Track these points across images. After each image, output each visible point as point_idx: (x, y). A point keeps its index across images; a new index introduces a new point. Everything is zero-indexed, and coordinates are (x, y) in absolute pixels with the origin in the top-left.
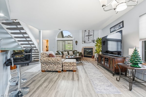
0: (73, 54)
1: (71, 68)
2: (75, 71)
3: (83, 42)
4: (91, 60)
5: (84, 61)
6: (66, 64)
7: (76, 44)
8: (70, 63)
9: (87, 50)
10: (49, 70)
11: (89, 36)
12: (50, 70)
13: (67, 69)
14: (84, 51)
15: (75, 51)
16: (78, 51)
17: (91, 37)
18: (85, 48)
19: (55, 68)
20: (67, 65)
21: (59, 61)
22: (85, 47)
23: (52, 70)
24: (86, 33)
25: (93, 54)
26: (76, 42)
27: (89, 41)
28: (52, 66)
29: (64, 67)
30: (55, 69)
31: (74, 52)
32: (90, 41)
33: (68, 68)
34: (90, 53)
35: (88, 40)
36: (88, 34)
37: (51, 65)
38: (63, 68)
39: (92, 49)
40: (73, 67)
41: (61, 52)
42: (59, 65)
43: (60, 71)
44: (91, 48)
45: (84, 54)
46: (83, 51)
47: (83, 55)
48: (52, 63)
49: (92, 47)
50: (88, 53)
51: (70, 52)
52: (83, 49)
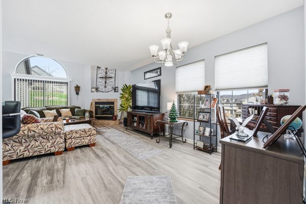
0: (71, 115)
1: (86, 141)
2: (94, 145)
3: (93, 90)
4: (112, 124)
5: (99, 127)
6: (74, 135)
7: (77, 94)
8: (84, 131)
9: (101, 106)
10: (26, 154)
11: (106, 78)
12: (31, 154)
13: (77, 145)
14: (96, 108)
15: (76, 109)
16: (82, 108)
17: (110, 81)
18: (98, 101)
19: (48, 146)
20: (78, 135)
21: (59, 130)
22: (99, 99)
23: (36, 154)
24: (101, 72)
25: (115, 112)
26: (77, 89)
27: (107, 89)
28: (37, 144)
29: (69, 141)
30: (47, 150)
32: (109, 88)
33: (78, 141)
34: (108, 111)
35: (105, 87)
36: (103, 75)
37: (33, 143)
38: (67, 144)
39: (113, 103)
40: (89, 138)
42: (58, 139)
43: (61, 150)
44: (110, 101)
45: (96, 114)
46: (94, 108)
47: (94, 116)
48: (39, 136)
49: (112, 100)
50: (104, 111)
51: (63, 111)
52: (94, 104)
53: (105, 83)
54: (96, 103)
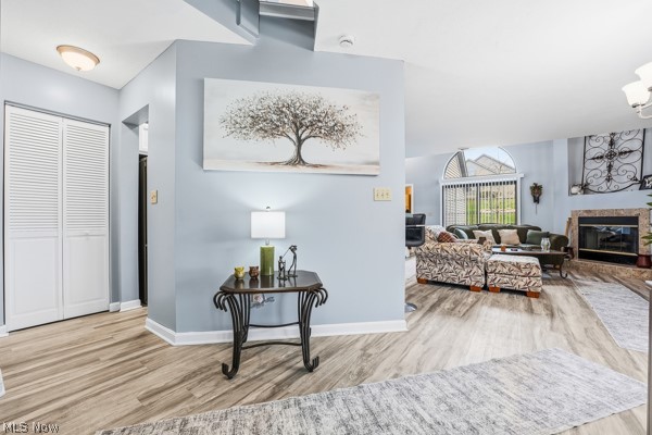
1: (520, 284)
2: (537, 295)
3: (575, 190)
4: (623, 274)
5: (582, 275)
6: (499, 268)
7: (537, 200)
8: (518, 266)
9: (603, 227)
10: (441, 278)
11: (611, 155)
12: (445, 280)
13: (504, 286)
14: (583, 233)
15: (530, 232)
16: (543, 231)
17: (625, 161)
18: (585, 215)
19: (461, 275)
20: (505, 270)
21: (475, 255)
22: (586, 211)
23: (449, 281)
24: (595, 144)
25: (641, 246)
26: (537, 191)
27: (614, 183)
28: (451, 268)
29: (491, 276)
30: (461, 280)
31: (522, 233)
32: (622, 179)
33: (505, 279)
34: (618, 241)
35: (609, 179)
36: (603, 150)
37: (446, 266)
38: (489, 280)
39: (634, 220)
40: (525, 279)
41: (466, 231)
42: (475, 269)
43: (478, 285)
45: (582, 243)
46: (576, 232)
47: (576, 249)
48: (453, 259)
49: (631, 210)
50: (608, 240)
51: (504, 233)
52: (575, 222)
53: (609, 171)
54: (581, 220)
